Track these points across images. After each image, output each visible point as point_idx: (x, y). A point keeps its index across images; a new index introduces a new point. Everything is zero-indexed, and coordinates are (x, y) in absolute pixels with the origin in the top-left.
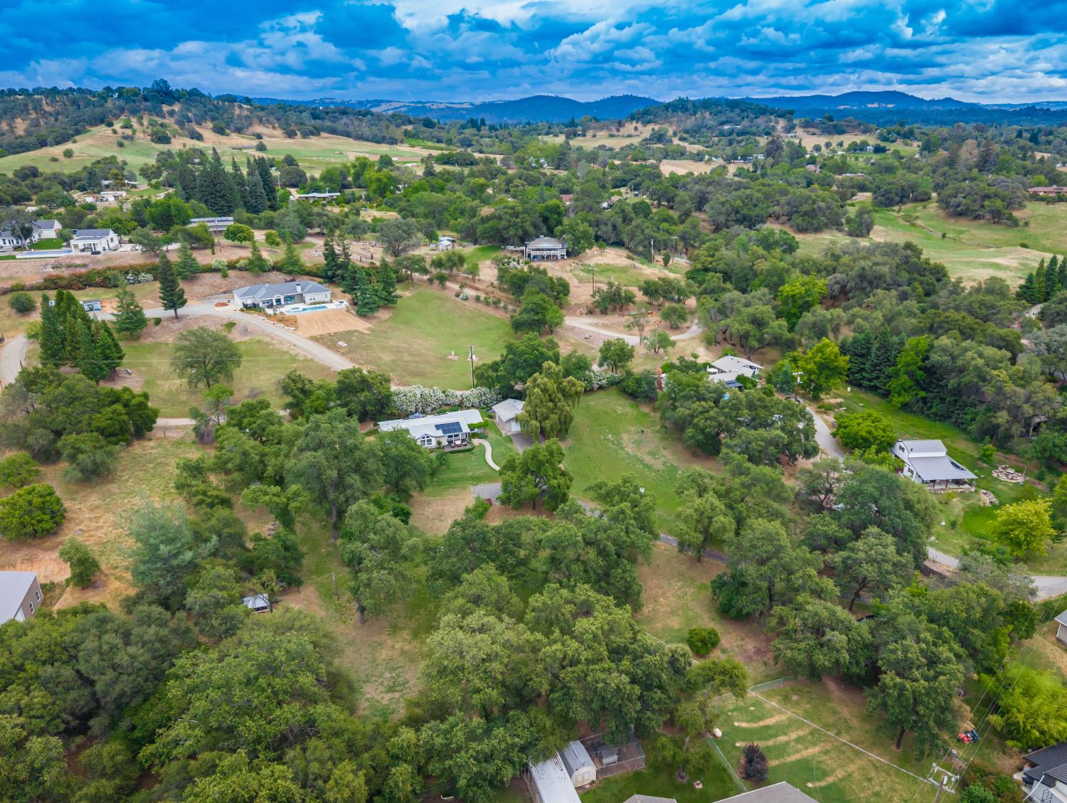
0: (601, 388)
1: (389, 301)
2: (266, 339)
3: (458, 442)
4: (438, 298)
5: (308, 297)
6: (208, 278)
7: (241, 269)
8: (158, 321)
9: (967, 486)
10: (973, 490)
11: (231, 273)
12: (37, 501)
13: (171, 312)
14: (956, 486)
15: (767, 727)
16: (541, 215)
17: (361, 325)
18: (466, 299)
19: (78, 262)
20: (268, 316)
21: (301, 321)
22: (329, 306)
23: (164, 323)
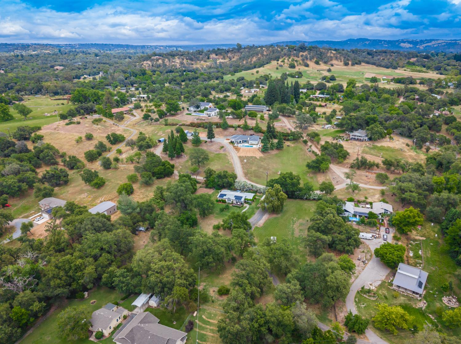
0: (314, 199)
1: (279, 147)
2: (228, 154)
3: (239, 203)
4: (301, 149)
5: (250, 142)
6: (231, 130)
7: (242, 128)
8: (206, 142)
9: (418, 296)
10: (419, 299)
11: (238, 129)
12: (125, 187)
13: (209, 140)
14: (411, 293)
15: (209, 322)
16: (366, 120)
17: (259, 155)
18: (310, 151)
19: (203, 118)
20: (234, 146)
21: (241, 150)
22: (254, 146)
23: (207, 143)
